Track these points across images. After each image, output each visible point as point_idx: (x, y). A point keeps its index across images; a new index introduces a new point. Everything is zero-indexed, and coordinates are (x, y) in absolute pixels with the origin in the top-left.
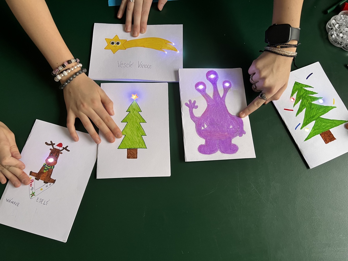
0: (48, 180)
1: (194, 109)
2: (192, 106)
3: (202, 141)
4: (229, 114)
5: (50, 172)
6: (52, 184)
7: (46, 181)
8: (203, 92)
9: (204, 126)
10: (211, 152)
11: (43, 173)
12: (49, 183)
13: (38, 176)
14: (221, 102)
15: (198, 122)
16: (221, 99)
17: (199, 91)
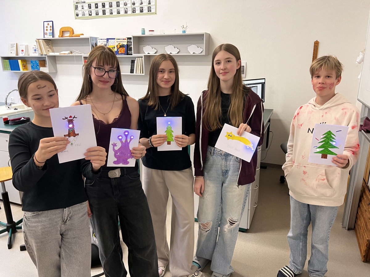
0: (75, 135)
1: (115, 147)
2: (115, 145)
3: (116, 160)
4: (130, 149)
5: (74, 131)
6: (78, 136)
7: (75, 136)
8: (120, 140)
9: (118, 154)
10: (118, 163)
11: (70, 133)
12: (76, 136)
13: (69, 135)
14: (127, 145)
15: (116, 152)
16: (128, 143)
17: (119, 139)
